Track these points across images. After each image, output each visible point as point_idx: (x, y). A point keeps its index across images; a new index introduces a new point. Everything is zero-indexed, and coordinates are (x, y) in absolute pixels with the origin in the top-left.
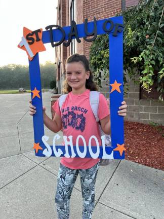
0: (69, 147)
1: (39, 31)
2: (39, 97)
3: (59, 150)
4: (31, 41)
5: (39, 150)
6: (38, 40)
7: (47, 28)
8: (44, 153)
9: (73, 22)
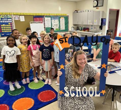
0: (79, 92)
2: (64, 69)
3: (73, 93)
4: (61, 42)
5: (62, 94)
6: (66, 42)
8: (65, 95)
9: (86, 36)
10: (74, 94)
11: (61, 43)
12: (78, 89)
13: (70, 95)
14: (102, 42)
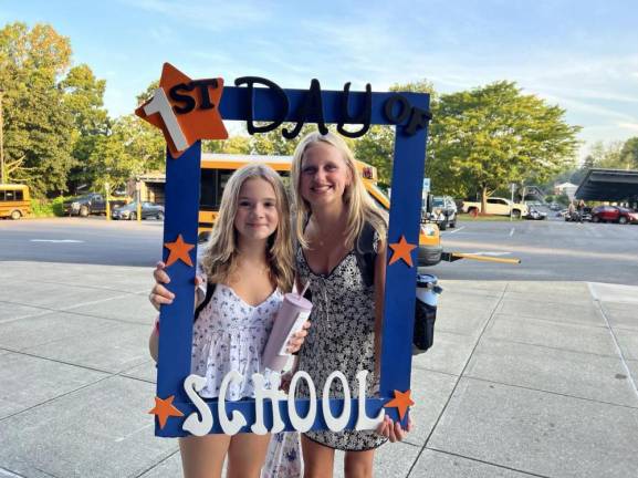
0: (268, 404)
2: (189, 262)
3: (236, 413)
4: (181, 106)
5: (171, 417)
6: (206, 105)
7: (239, 81)
8: (186, 427)
9: (315, 83)
10: (240, 419)
11: (177, 111)
13: (217, 428)
14: (392, 123)
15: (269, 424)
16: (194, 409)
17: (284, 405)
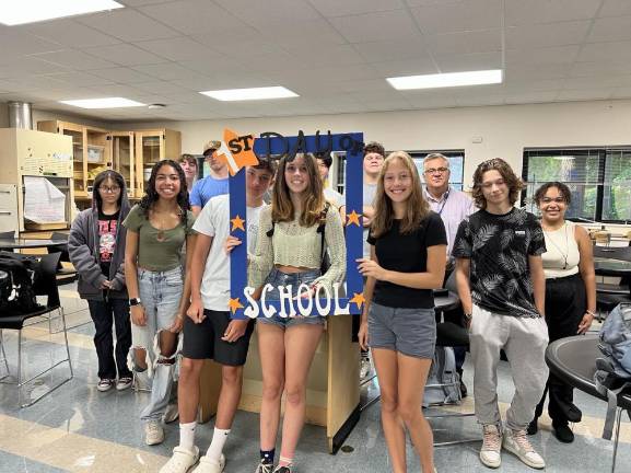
0: (286, 300)
1: (250, 137)
2: (243, 229)
3: (271, 307)
4: (236, 150)
5: (238, 309)
6: (247, 149)
7: (262, 135)
8: (246, 313)
9: (301, 133)
10: (272, 310)
11: (233, 152)
12: (286, 291)
13: (261, 314)
14: (343, 149)
15: (288, 312)
16: (249, 304)
17: (295, 302)
